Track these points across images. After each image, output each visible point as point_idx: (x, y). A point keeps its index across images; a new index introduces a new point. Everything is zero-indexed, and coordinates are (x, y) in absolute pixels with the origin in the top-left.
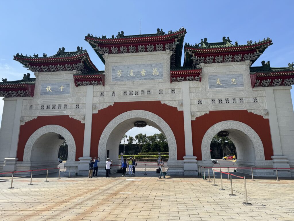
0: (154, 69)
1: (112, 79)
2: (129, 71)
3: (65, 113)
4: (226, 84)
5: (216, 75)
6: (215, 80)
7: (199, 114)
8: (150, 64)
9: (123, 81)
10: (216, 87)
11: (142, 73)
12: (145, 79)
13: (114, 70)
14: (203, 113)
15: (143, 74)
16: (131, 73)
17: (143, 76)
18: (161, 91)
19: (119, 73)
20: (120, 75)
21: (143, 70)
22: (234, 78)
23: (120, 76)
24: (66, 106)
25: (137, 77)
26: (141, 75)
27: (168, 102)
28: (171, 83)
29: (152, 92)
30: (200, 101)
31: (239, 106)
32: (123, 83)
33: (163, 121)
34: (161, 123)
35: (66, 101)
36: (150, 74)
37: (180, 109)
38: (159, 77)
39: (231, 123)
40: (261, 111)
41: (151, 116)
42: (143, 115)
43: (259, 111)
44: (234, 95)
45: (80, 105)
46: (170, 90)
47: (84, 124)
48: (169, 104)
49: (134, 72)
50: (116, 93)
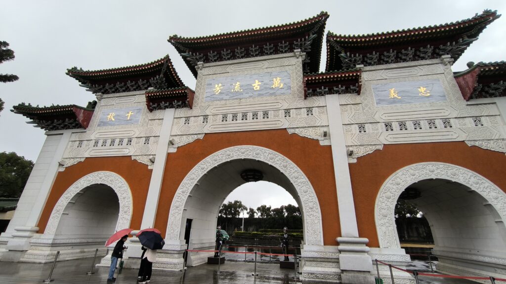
1: (207, 97)
2: (234, 84)
3: (126, 152)
4: (409, 96)
6: (386, 92)
7: (361, 152)
9: (222, 99)
10: (391, 103)
11: (254, 86)
12: (259, 95)
16: (236, 87)
17: (256, 91)
18: (287, 112)
19: (218, 88)
20: (218, 91)
21: (257, 81)
22: (424, 86)
24: (130, 141)
25: (247, 93)
26: (253, 89)
27: (301, 130)
28: (305, 99)
29: (271, 114)
30: (362, 127)
31: (444, 133)
32: (223, 102)
33: (291, 165)
34: (289, 168)
35: (131, 134)
36: (268, 86)
37: (323, 143)
38: (283, 91)
39: (434, 168)
40: (496, 143)
41: (270, 155)
42: (255, 154)
43: (492, 142)
44: (429, 115)
45: (151, 140)
46: (304, 111)
47: (152, 170)
48: (303, 133)
49: (241, 86)
50: (210, 118)
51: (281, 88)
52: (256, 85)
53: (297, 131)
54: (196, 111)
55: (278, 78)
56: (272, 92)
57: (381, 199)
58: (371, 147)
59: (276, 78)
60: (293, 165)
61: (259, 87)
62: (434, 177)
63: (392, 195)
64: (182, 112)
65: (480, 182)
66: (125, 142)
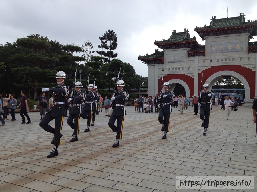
2: (221, 46)
3: (182, 72)
8: (235, 42)
12: (231, 52)
13: (211, 46)
16: (222, 48)
17: (230, 50)
18: (241, 59)
19: (214, 48)
21: (230, 45)
23: (215, 50)
24: (183, 69)
25: (226, 51)
27: (246, 65)
28: (248, 54)
29: (235, 59)
32: (217, 54)
35: (183, 66)
36: (234, 48)
37: (253, 70)
38: (240, 50)
41: (235, 74)
45: (191, 68)
46: (247, 59)
47: (194, 79)
48: (246, 66)
49: (224, 47)
50: (213, 60)
52: (230, 47)
53: (244, 66)
54: (207, 57)
55: (239, 45)
56: (236, 50)
59: (238, 44)
60: (242, 77)
64: (202, 58)
66: (181, 69)
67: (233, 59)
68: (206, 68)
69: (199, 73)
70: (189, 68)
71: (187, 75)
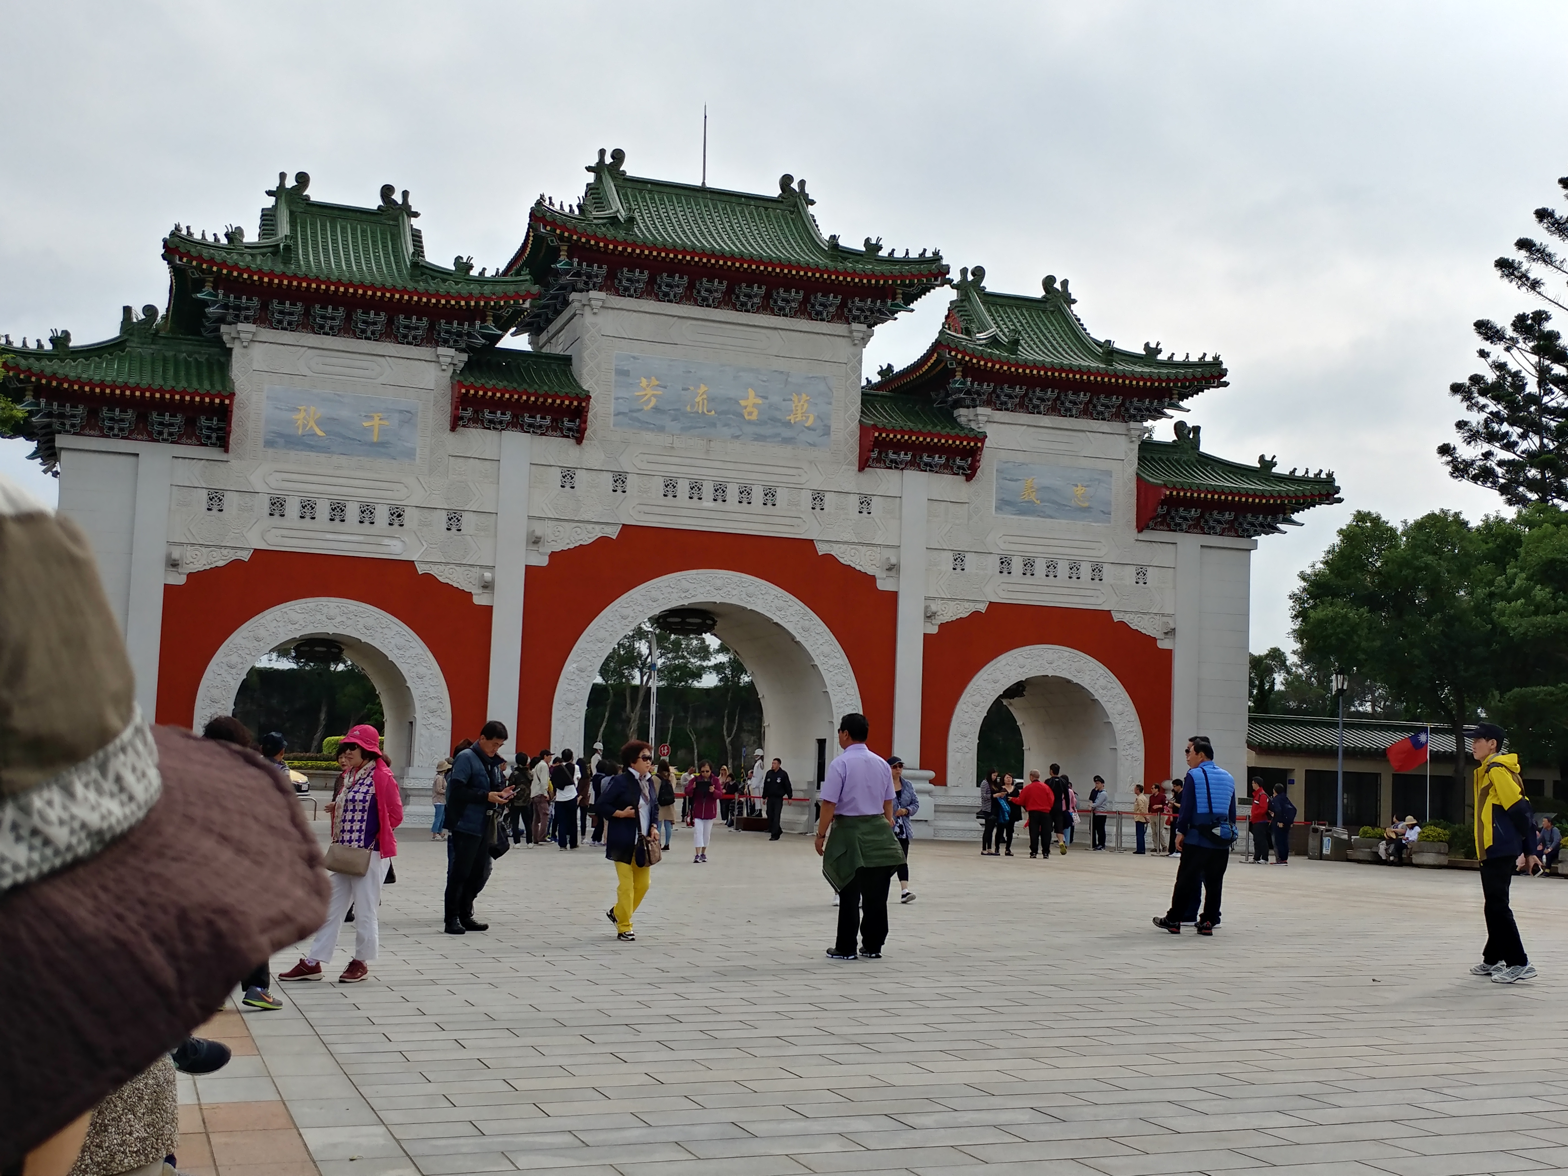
0: (795, 398)
1: (618, 414)
2: (692, 388)
3: (394, 548)
4: (1054, 502)
5: (1023, 464)
6: (1018, 483)
7: (951, 612)
8: (782, 372)
9: (661, 429)
10: (1022, 512)
11: (746, 407)
12: (759, 438)
13: (626, 374)
14: (967, 606)
15: (750, 414)
16: (698, 399)
17: (750, 422)
18: (818, 497)
19: (647, 391)
20: (649, 400)
21: (751, 393)
22: (1085, 484)
23: (652, 404)
24: (399, 516)
25: (726, 425)
26: (742, 416)
27: (844, 547)
28: (861, 470)
29: (781, 497)
30: (959, 559)
31: (1088, 593)
32: (667, 439)
33: (819, 628)
34: (813, 634)
35: (397, 496)
36: (777, 414)
37: (884, 584)
38: (814, 438)
39: (1056, 656)
40: (1152, 620)
41: (776, 600)
42: (744, 596)
43: (1147, 617)
44: (1076, 551)
45: (467, 520)
46: (854, 501)
47: (489, 609)
48: (847, 556)
49: (711, 399)
50: (632, 482)
51: (808, 428)
52: (751, 402)
53: (836, 551)
54: (593, 454)
55: (805, 397)
56: (787, 433)
57: (964, 706)
58: (967, 605)
59: (798, 393)
60: (823, 627)
61: (756, 413)
62: (1050, 673)
63: (982, 700)
64: (553, 450)
65: (1110, 685)
66: (382, 515)
67: (770, 495)
68: (586, 536)
69: (530, 570)
70: (454, 520)
71: (434, 571)
